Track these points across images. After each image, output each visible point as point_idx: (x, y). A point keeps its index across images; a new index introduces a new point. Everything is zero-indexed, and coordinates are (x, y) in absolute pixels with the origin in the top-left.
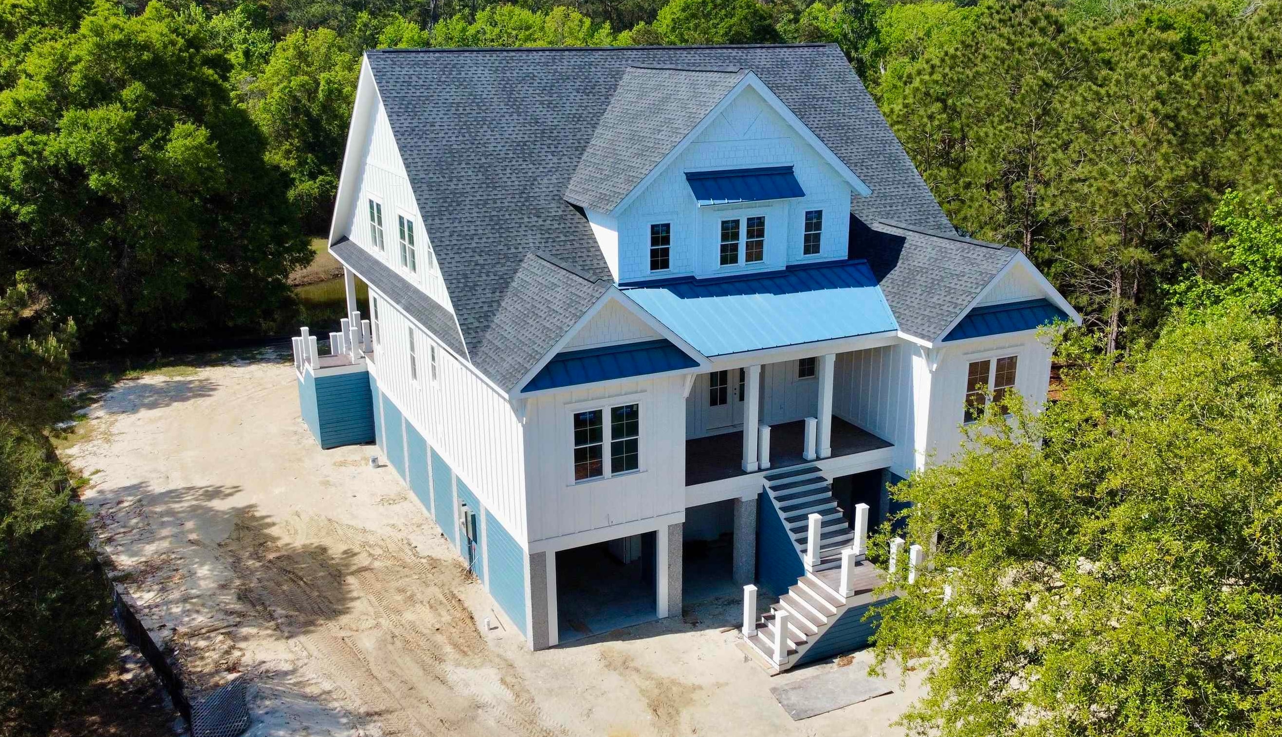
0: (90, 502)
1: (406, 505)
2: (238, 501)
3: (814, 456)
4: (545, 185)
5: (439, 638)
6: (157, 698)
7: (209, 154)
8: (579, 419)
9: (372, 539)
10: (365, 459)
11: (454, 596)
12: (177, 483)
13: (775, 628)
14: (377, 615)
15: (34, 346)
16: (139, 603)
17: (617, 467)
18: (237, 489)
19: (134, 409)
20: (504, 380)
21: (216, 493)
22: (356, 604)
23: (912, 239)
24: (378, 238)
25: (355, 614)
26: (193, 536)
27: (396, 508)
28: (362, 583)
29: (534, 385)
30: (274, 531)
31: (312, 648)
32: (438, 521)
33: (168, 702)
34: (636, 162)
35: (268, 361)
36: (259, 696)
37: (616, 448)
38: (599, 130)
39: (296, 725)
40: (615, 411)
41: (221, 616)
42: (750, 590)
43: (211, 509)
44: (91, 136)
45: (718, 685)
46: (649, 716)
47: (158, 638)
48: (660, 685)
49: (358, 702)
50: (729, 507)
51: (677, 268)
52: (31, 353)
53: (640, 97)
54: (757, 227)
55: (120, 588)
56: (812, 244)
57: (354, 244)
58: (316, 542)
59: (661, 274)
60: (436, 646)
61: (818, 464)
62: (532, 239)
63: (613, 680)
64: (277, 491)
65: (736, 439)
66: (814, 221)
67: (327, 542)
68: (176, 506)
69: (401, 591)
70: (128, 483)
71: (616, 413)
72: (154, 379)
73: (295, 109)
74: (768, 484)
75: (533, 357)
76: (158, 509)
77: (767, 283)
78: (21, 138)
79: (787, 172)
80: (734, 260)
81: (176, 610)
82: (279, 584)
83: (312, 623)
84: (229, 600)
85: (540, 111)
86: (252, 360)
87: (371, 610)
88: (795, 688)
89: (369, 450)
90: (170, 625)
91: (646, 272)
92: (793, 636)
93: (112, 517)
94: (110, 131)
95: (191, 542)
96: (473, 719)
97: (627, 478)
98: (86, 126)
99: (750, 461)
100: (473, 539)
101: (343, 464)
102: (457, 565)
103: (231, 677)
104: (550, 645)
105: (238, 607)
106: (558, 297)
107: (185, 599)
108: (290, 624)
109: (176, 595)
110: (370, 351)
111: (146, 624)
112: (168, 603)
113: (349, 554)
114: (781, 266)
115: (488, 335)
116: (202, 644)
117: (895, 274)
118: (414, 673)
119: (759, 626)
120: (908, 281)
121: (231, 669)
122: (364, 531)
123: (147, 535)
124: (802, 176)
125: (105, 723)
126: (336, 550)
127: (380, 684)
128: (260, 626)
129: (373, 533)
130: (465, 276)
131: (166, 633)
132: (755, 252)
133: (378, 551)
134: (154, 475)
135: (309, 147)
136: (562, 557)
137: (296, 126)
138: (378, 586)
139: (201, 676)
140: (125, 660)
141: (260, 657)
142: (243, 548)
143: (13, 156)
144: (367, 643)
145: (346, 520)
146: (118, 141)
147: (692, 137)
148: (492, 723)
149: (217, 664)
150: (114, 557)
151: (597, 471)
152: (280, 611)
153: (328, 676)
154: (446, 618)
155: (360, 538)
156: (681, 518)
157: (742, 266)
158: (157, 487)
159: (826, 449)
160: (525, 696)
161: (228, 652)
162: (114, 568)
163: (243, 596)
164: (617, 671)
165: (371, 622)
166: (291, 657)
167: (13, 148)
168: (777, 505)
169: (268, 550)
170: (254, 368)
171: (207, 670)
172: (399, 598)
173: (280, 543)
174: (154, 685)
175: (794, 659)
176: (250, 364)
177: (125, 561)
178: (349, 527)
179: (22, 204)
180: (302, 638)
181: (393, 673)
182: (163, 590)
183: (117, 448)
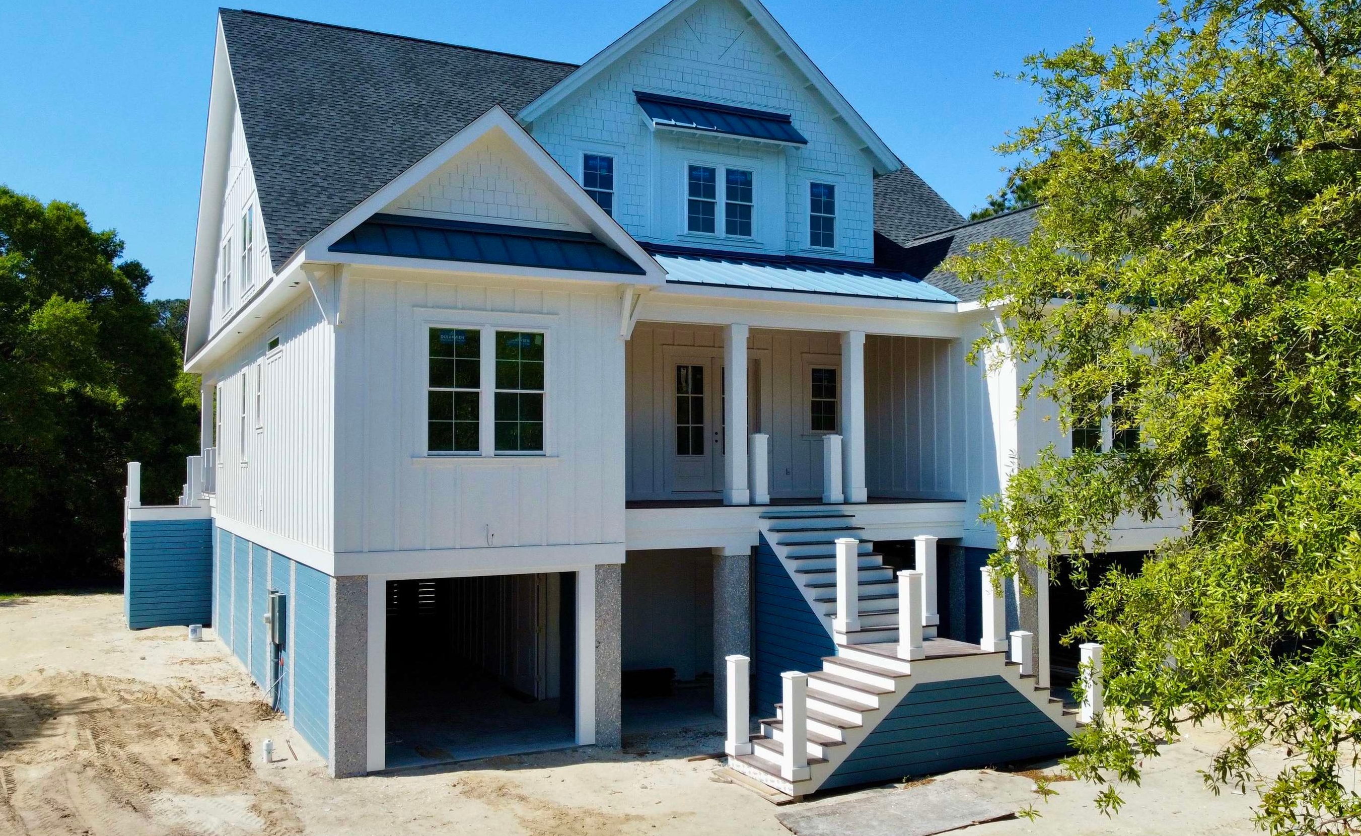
1: (217, 665)
3: (841, 498)
5: (171, 769)
8: (439, 340)
10: (187, 636)
13: (784, 736)
17: (505, 441)
27: (200, 667)
37: (502, 404)
40: (502, 338)
42: (737, 662)
54: (740, 185)
56: (822, 234)
60: (158, 776)
61: (847, 510)
66: (823, 198)
71: (505, 342)
74: (766, 523)
79: (784, 121)
80: (709, 226)
88: (825, 815)
92: (816, 739)
97: (522, 465)
100: (280, 647)
102: (256, 702)
104: (369, 770)
114: (780, 251)
119: (754, 737)
122: (132, 681)
129: (144, 683)
132: (739, 223)
151: (469, 442)
155: (120, 687)
157: (720, 238)
159: (859, 491)
164: (484, 799)
178: (111, 678)
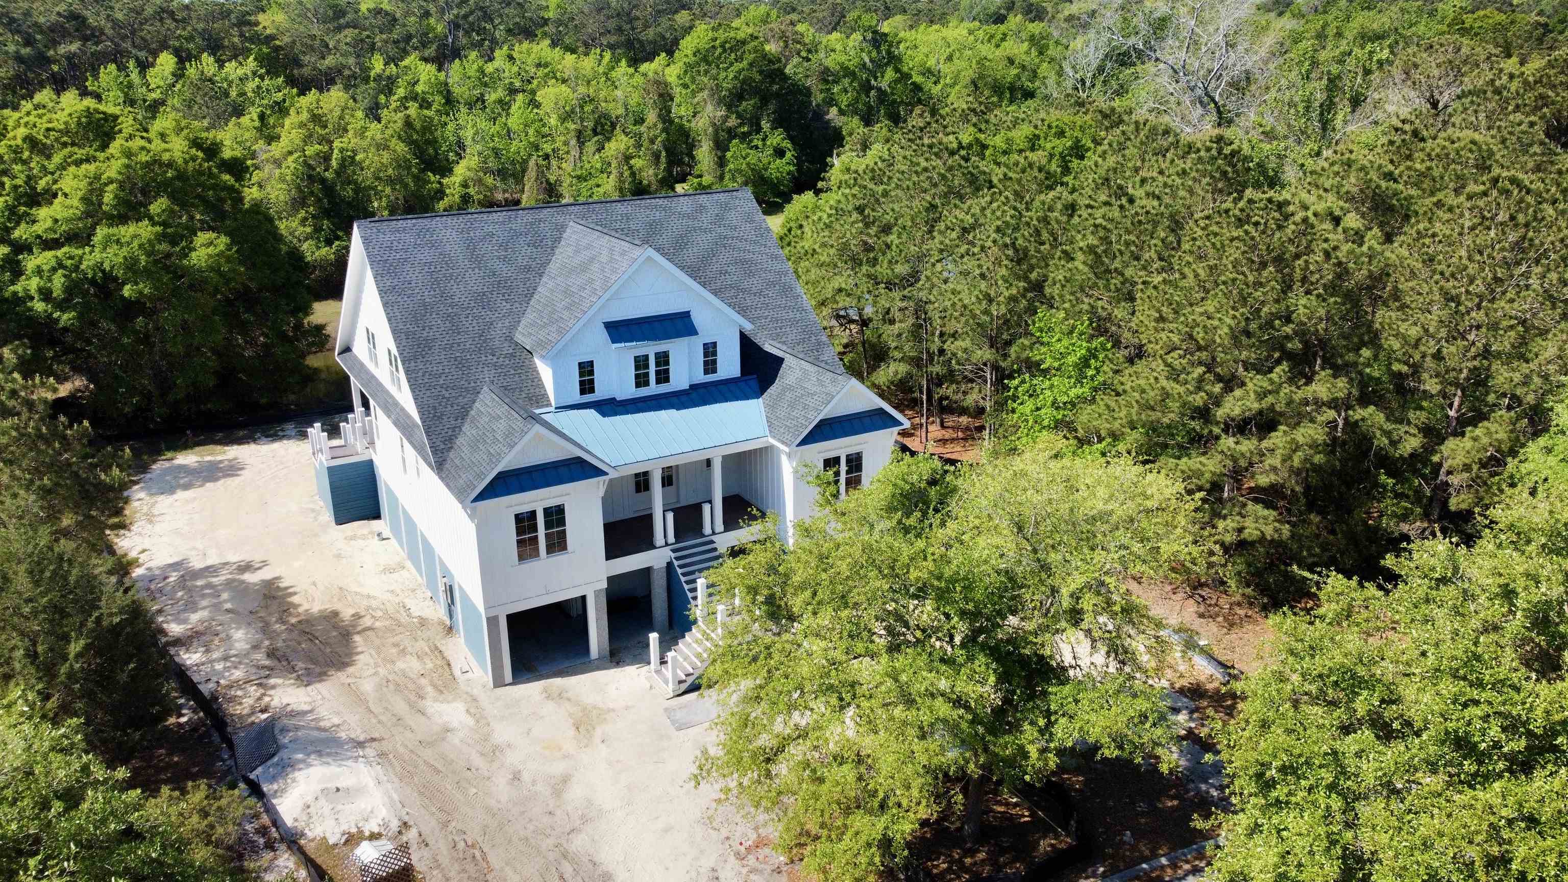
0: (142, 578)
1: (404, 573)
2: (265, 574)
3: (710, 532)
4: (500, 328)
5: (423, 681)
6: (207, 734)
7: (229, 260)
8: (519, 518)
9: (374, 604)
10: (372, 533)
11: (437, 648)
12: (213, 560)
14: (377, 665)
15: (103, 477)
16: (188, 662)
17: (550, 549)
18: (265, 563)
19: (171, 490)
20: (459, 493)
21: (247, 567)
22: (361, 657)
23: (789, 361)
24: (374, 357)
25: (359, 665)
26: (228, 606)
27: (395, 576)
28: (365, 640)
29: (481, 497)
30: (295, 599)
31: (325, 692)
32: (428, 587)
33: (216, 737)
34: (566, 314)
35: (289, 437)
36: (284, 730)
37: (549, 537)
38: (544, 279)
39: (310, 748)
40: (545, 510)
41: (254, 670)
42: (654, 637)
43: (243, 582)
44: (124, 251)
45: (627, 708)
46: (572, 732)
47: (206, 689)
48: (584, 709)
49: (359, 731)
50: (647, 572)
51: (602, 391)
52: (101, 483)
53: (577, 251)
54: (663, 359)
55: (172, 651)
56: (710, 366)
57: (355, 357)
58: (329, 607)
59: (589, 398)
60: (421, 688)
61: (713, 538)
62: (488, 374)
63: (550, 707)
64: (297, 564)
65: (647, 520)
66: (710, 350)
67: (337, 606)
68: (214, 580)
69: (396, 645)
70: (171, 561)
71: (547, 511)
72: (187, 459)
73: (310, 177)
74: (673, 555)
75: (480, 476)
76: (199, 583)
77: (675, 400)
78: (60, 253)
79: (686, 315)
80: (647, 384)
81: (219, 666)
82: (299, 643)
83: (325, 674)
84: (260, 657)
85: (498, 265)
86: (275, 437)
87: (372, 661)
89: (375, 523)
90: (214, 679)
91: (575, 396)
92: (683, 669)
93: (160, 591)
94: (141, 246)
95: (228, 611)
96: (444, 739)
97: (560, 558)
98: (118, 242)
99: (659, 539)
100: (451, 603)
101: (353, 538)
102: (441, 623)
103: (264, 716)
104: (505, 683)
105: (267, 663)
106: (501, 427)
107: (226, 658)
108: (308, 675)
109: (216, 655)
110: (372, 443)
111: (196, 678)
112: (212, 662)
113: (357, 616)
114: (686, 386)
115: (452, 454)
116: (239, 693)
117: (773, 390)
118: (400, 707)
119: (661, 663)
120: (780, 396)
121: (263, 711)
122: (369, 597)
123: (191, 606)
124: (697, 319)
125: (170, 754)
126: (347, 613)
127: (376, 716)
128: (284, 677)
129: (375, 598)
130: (435, 408)
131: (211, 685)
132: (663, 377)
133: (379, 614)
134: (194, 553)
135: (326, 213)
136: (511, 618)
137: (312, 193)
138: (377, 642)
139: (241, 717)
140: (181, 707)
141: (285, 702)
142: (270, 614)
143: (54, 270)
144: (368, 686)
145: (354, 588)
146: (148, 254)
147: (607, 296)
148: (456, 741)
149: (253, 707)
150: (165, 626)
151: (535, 554)
152: (300, 665)
153: (338, 713)
154: (430, 665)
155: (365, 602)
156: (605, 585)
157: (653, 388)
158: (197, 564)
159: (719, 526)
160: (483, 722)
161: (259, 699)
162: (166, 635)
163: (271, 654)
164: (554, 701)
165: (372, 671)
166: (308, 699)
167: (53, 263)
168: (679, 571)
169: (290, 614)
170: (276, 446)
171: (245, 712)
172: (394, 651)
173: (301, 610)
174: (204, 725)
175: (684, 687)
176: (273, 441)
177: (175, 629)
178: (356, 593)
179: (63, 311)
180: (318, 685)
181: (386, 709)
182: (208, 651)
183: (158, 528)
